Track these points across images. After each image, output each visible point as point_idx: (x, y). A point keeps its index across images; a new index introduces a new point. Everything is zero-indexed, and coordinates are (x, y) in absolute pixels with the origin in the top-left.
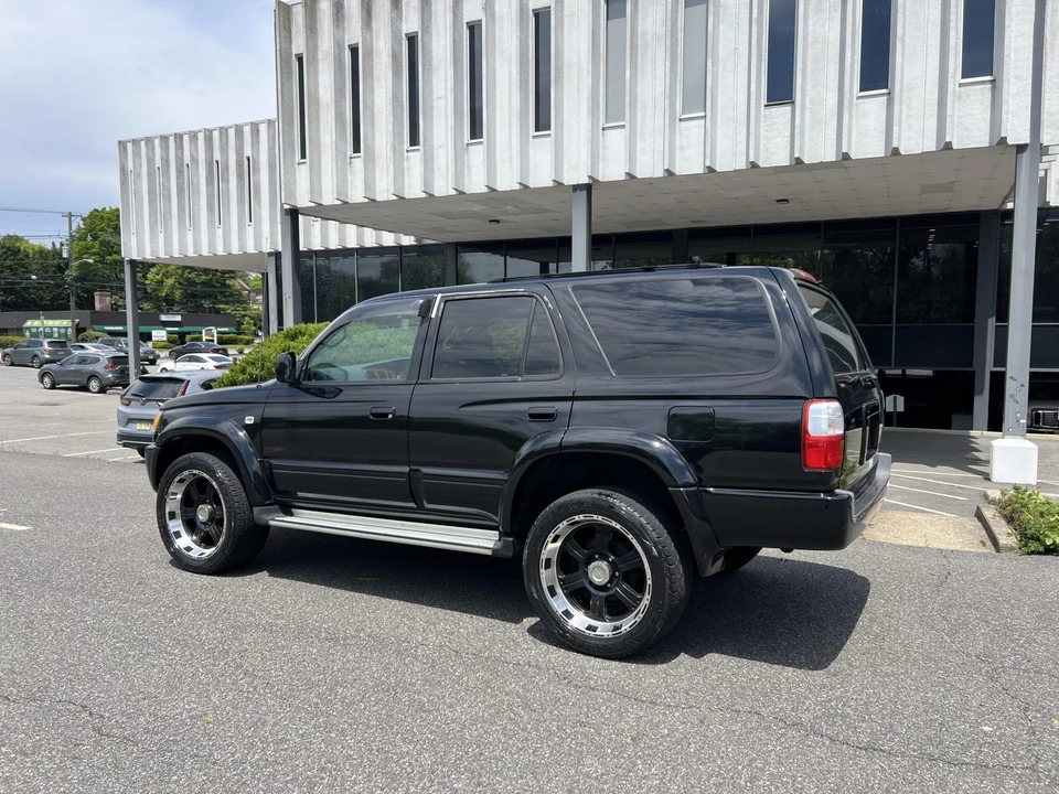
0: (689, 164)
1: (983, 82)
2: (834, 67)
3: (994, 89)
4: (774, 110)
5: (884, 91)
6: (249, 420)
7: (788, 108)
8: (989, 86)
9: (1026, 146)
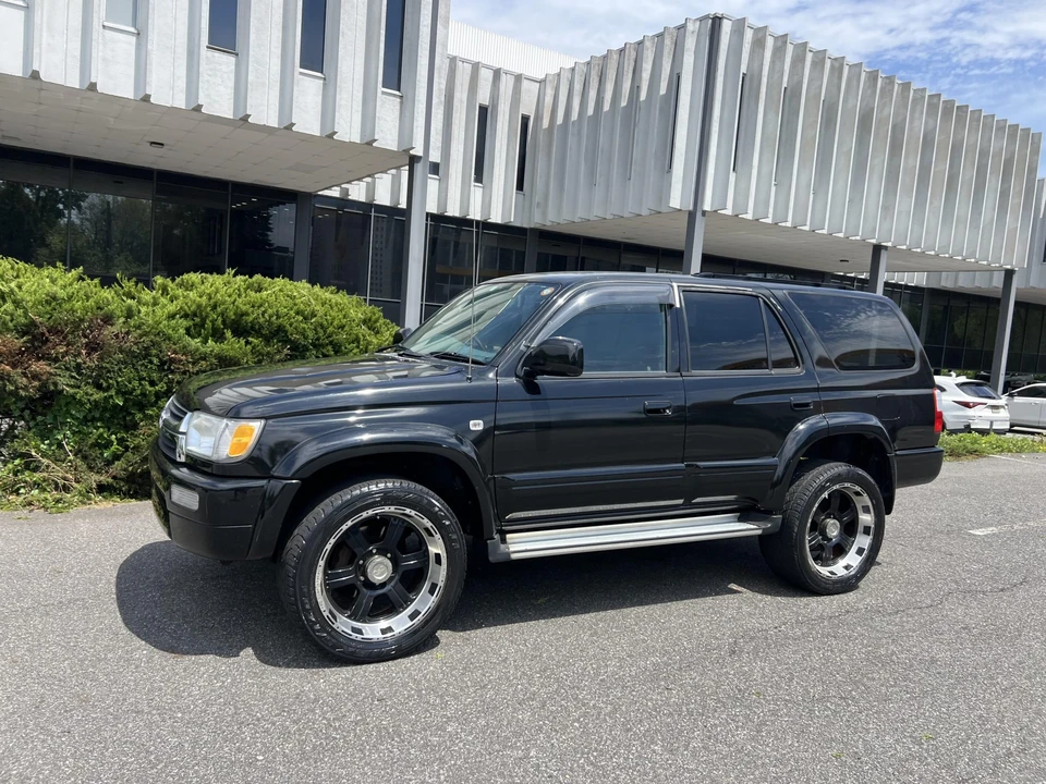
0: (117, 82)
1: (395, 95)
2: (277, 34)
3: (402, 103)
4: (217, 54)
5: (319, 74)
6: (477, 425)
7: (232, 59)
8: (399, 100)
9: (420, 157)
